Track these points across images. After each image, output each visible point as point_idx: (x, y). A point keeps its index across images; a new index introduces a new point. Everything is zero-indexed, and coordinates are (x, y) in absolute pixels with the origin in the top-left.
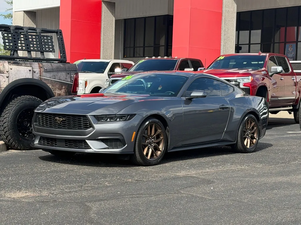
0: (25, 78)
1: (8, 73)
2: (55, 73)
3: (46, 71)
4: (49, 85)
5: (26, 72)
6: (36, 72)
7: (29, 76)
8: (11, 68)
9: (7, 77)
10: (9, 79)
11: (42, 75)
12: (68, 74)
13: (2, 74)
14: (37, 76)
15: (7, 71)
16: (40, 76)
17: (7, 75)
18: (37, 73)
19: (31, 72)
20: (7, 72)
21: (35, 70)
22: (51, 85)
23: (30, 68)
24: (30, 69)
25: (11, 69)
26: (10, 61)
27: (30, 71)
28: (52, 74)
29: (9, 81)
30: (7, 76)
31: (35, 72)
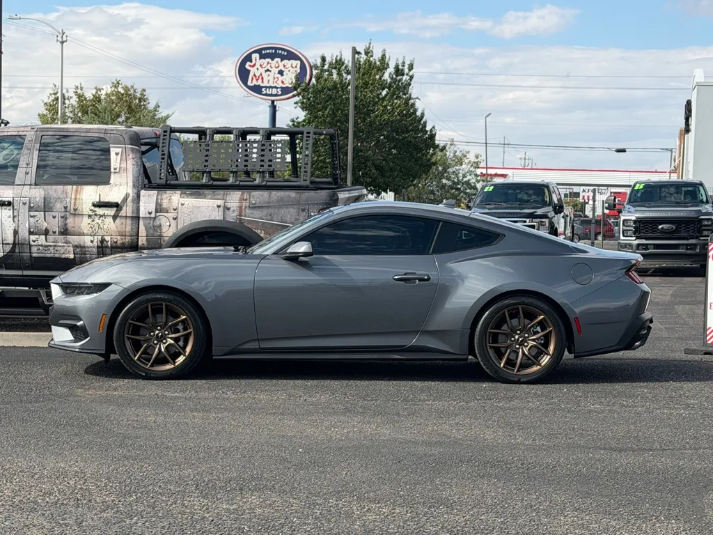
0: (207, 219)
1: (176, 212)
2: (272, 211)
3: (254, 207)
4: (259, 232)
5: (210, 208)
6: (232, 209)
7: (217, 216)
8: (183, 202)
9: (175, 219)
10: (177, 223)
11: (243, 214)
12: (303, 210)
13: (166, 214)
14: (232, 216)
15: (175, 208)
16: (240, 215)
17: (174, 215)
18: (234, 211)
19: (221, 209)
20: (175, 210)
21: (229, 205)
22: (263, 232)
23: (220, 202)
24: (219, 204)
25: (182, 205)
26: (184, 191)
27: (219, 207)
28: (265, 211)
29: (177, 226)
30: (175, 217)
31: (229, 209)
